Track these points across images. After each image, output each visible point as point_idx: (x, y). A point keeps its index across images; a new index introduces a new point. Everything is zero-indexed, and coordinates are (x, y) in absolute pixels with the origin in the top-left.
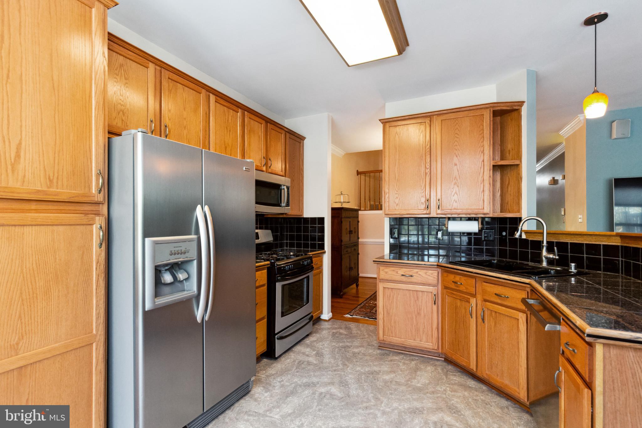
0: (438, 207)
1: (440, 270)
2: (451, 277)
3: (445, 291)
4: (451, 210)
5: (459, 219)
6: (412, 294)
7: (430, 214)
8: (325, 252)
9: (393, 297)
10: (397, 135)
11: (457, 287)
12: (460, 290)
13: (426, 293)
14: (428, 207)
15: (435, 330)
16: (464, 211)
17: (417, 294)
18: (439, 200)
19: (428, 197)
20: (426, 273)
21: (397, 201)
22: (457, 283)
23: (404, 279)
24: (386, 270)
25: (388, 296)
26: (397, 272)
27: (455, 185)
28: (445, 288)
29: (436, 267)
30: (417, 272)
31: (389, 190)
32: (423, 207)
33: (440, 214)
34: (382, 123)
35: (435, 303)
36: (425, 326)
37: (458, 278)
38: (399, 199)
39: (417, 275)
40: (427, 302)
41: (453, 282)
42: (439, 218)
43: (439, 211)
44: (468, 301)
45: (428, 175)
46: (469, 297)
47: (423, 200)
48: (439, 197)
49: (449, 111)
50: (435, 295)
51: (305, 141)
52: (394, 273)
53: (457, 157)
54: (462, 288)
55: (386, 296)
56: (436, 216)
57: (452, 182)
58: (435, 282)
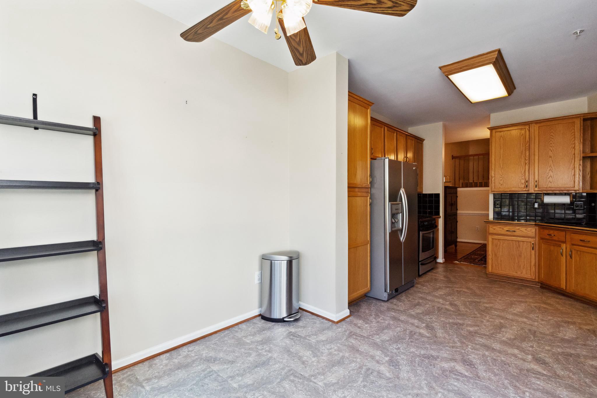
0: (535, 186)
1: (537, 228)
2: (547, 232)
3: (541, 241)
4: (547, 188)
5: (554, 194)
6: (514, 244)
7: (528, 191)
8: (440, 217)
9: (500, 245)
10: (501, 138)
11: (551, 237)
12: (553, 240)
13: (525, 242)
14: (527, 186)
15: (533, 266)
16: (558, 189)
17: (519, 243)
18: (536, 181)
19: (527, 179)
20: (526, 230)
21: (501, 182)
22: (551, 235)
23: (509, 233)
24: (494, 227)
25: (495, 244)
26: (503, 229)
27: (550, 171)
28: (541, 239)
29: (534, 225)
30: (519, 229)
31: (495, 175)
32: (523, 186)
33: (536, 191)
34: (489, 130)
35: (533, 249)
36: (525, 264)
37: (551, 232)
38: (503, 181)
39: (518, 230)
40: (527, 249)
41: (548, 234)
42: (536, 194)
43: (537, 189)
44: (560, 246)
45: (527, 164)
46: (560, 243)
47: (523, 181)
48: (536, 179)
49: (546, 120)
50: (533, 244)
51: (424, 142)
52: (501, 230)
53: (552, 151)
54: (555, 238)
55: (494, 244)
56: (534, 192)
57: (547, 168)
58: (533, 235)
